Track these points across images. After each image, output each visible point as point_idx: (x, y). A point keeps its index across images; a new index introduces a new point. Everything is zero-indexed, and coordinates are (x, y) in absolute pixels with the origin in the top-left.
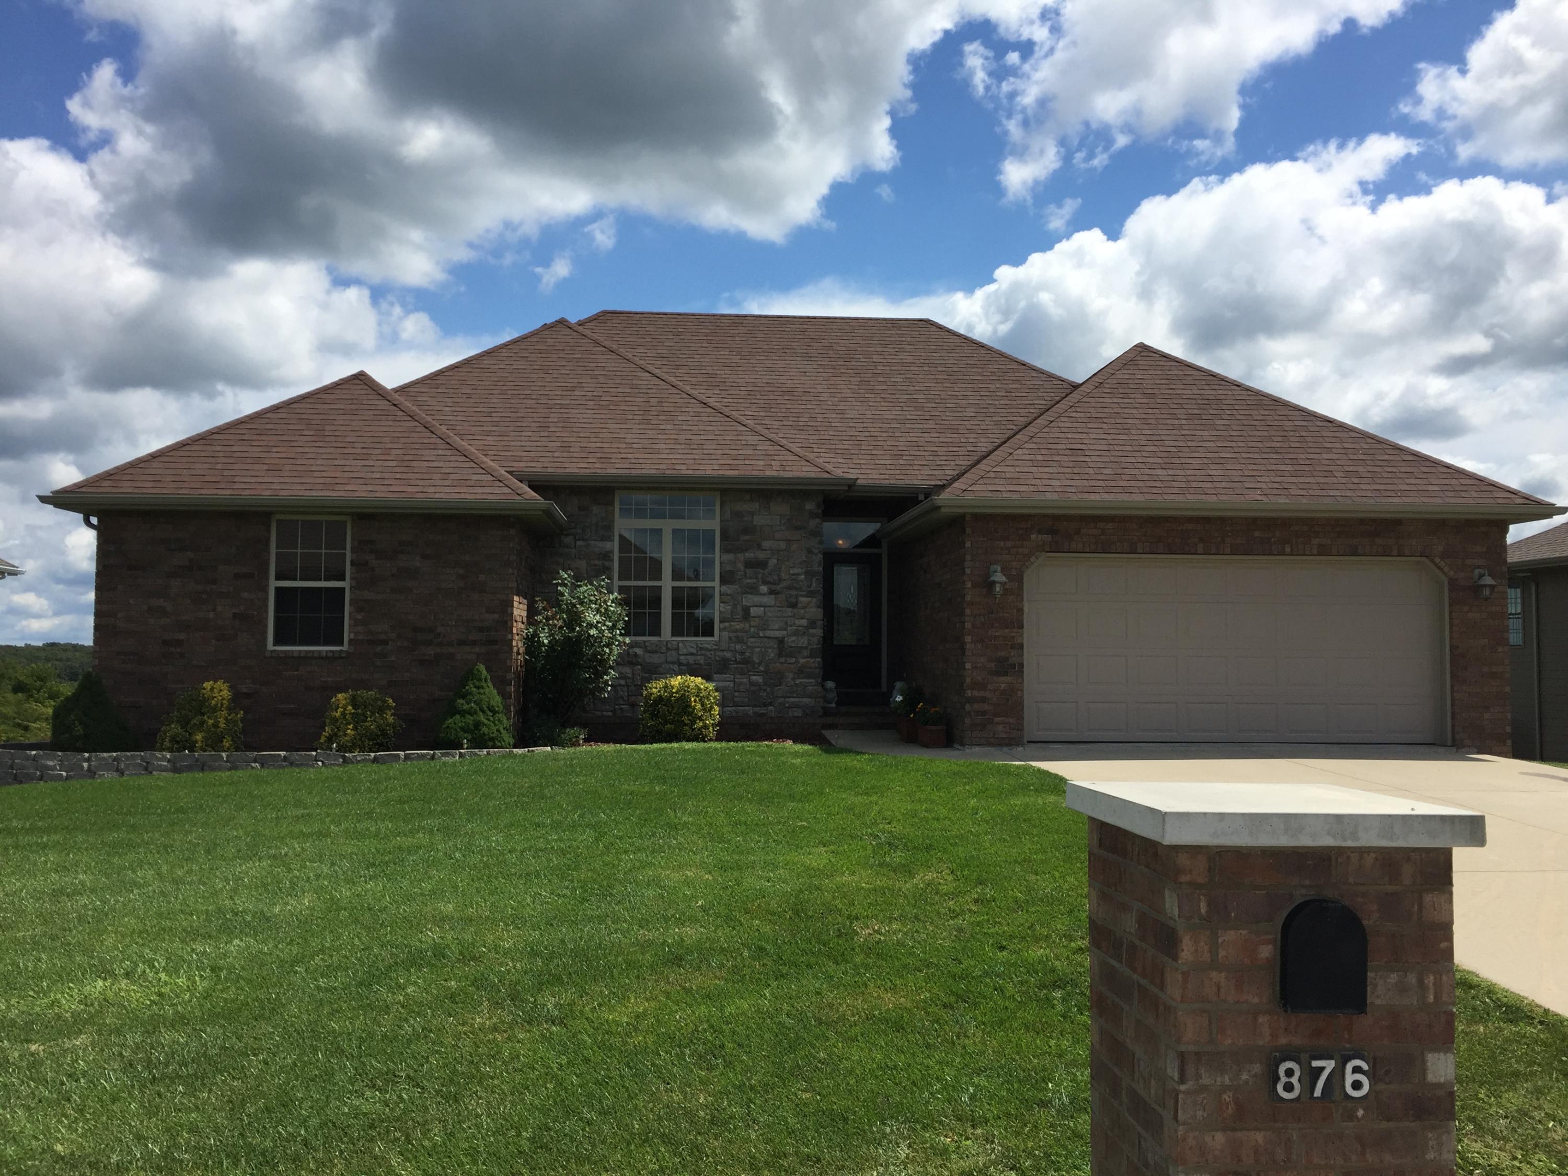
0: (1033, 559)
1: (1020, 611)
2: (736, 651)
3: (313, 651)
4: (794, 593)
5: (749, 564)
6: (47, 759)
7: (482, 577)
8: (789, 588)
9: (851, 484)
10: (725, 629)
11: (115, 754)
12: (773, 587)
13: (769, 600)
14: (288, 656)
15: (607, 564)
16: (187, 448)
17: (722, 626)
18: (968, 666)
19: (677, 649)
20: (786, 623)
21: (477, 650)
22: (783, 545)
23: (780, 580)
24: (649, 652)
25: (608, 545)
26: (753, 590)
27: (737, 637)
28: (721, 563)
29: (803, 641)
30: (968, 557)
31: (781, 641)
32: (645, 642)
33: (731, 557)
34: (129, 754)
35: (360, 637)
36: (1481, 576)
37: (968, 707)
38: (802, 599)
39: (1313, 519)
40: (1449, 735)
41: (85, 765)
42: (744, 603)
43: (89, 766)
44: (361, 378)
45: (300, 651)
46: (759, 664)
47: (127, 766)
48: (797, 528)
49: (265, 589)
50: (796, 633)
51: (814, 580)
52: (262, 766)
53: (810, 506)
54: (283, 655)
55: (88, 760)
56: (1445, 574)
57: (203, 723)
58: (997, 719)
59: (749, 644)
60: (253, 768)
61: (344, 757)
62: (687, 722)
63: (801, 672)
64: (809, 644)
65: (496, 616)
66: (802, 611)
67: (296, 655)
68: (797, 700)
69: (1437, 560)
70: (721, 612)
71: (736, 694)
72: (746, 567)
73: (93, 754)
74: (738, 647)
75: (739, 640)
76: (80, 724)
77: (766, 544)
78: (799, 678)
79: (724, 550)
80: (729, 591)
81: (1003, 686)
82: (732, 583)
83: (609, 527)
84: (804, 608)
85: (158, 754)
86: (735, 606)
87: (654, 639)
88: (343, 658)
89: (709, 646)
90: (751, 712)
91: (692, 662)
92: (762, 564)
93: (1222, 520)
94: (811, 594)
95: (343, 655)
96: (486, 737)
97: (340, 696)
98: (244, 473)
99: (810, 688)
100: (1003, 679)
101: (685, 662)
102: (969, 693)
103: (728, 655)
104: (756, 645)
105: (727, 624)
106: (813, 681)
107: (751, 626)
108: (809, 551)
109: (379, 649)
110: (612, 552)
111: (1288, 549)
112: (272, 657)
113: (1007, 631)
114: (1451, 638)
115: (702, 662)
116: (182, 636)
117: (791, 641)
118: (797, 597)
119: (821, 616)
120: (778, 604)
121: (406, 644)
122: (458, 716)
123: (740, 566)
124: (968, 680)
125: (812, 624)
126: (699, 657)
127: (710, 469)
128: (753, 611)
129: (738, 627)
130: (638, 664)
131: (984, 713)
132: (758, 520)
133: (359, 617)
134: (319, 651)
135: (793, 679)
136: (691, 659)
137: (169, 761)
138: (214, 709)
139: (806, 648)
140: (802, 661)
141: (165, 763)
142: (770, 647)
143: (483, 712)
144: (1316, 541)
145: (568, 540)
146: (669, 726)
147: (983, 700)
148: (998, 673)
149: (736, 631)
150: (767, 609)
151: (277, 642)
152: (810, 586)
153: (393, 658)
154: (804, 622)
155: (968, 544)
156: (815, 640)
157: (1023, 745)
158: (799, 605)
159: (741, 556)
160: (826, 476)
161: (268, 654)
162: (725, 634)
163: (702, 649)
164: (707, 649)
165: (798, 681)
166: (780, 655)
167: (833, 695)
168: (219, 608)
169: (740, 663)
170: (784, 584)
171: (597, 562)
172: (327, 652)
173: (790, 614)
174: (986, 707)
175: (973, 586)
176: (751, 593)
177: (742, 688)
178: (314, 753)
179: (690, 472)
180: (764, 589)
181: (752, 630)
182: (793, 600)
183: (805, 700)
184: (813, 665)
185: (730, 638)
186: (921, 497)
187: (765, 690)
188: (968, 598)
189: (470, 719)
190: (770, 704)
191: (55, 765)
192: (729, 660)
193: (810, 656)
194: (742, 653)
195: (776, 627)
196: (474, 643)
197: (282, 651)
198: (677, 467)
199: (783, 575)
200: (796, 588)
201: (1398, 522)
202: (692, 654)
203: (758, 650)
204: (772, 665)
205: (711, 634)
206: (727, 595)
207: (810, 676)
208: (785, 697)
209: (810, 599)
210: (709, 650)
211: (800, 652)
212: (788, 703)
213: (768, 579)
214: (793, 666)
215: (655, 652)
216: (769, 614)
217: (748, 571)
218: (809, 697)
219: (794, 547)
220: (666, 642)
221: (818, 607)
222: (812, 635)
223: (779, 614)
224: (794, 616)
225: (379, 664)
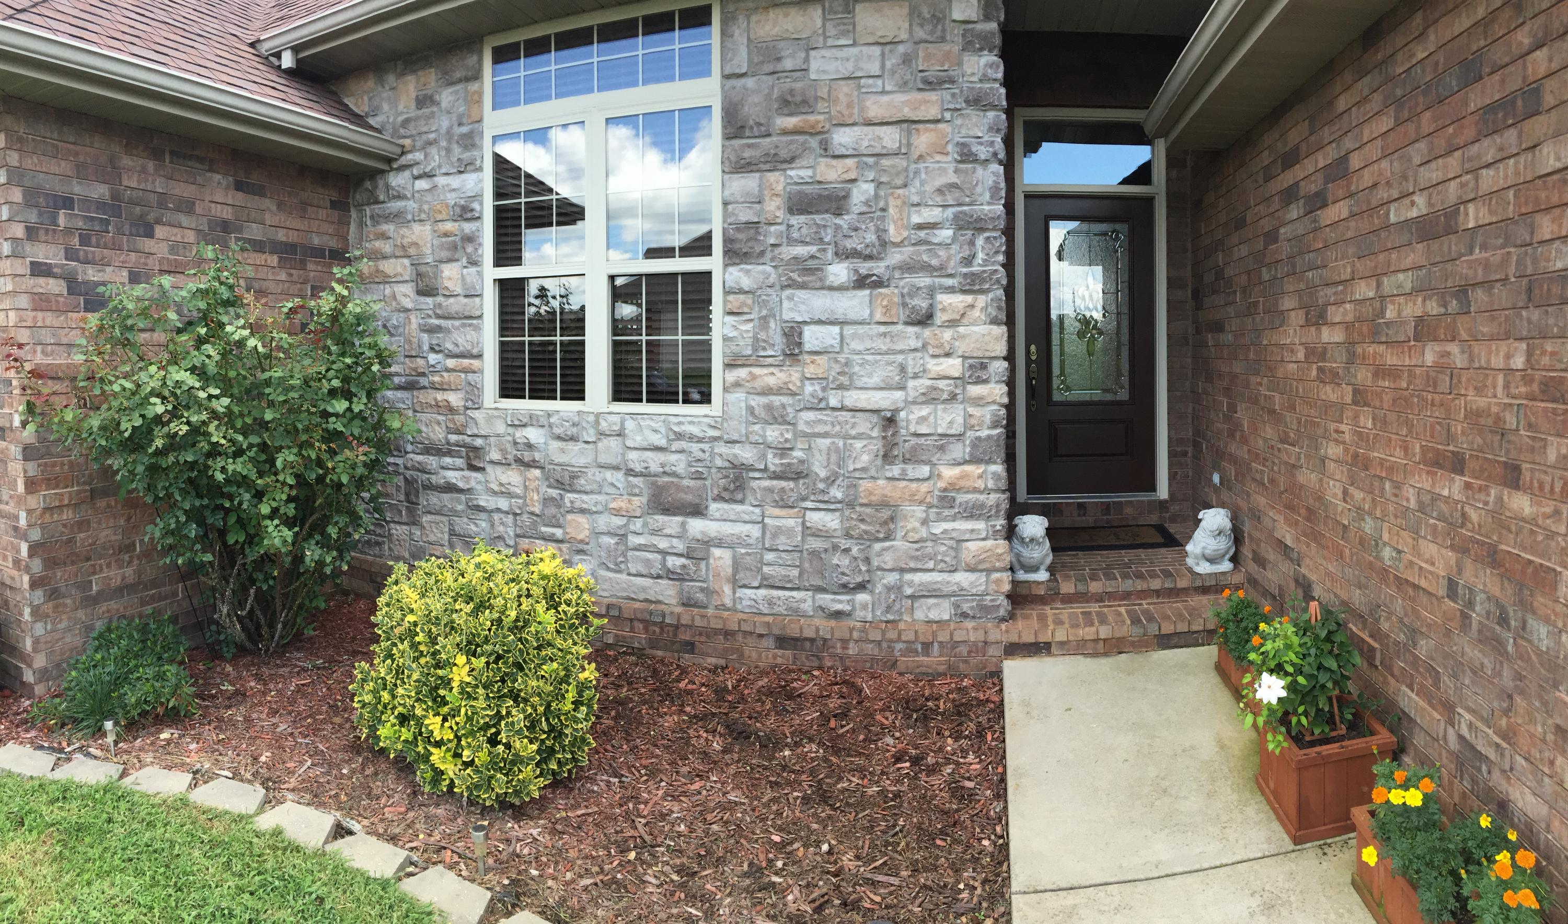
2: (766, 443)
4: (924, 281)
5: (798, 202)
8: (908, 268)
10: (738, 384)
12: (864, 267)
13: (855, 304)
15: (468, 226)
17: (732, 376)
19: (620, 434)
20: (903, 369)
22: (890, 137)
23: (883, 244)
24: (559, 438)
25: (470, 183)
26: (808, 276)
27: (769, 408)
28: (726, 203)
29: (950, 419)
31: (888, 419)
33: (748, 183)
38: (944, 299)
42: (787, 315)
46: (831, 481)
48: (930, 85)
50: (930, 398)
51: (980, 242)
59: (801, 427)
63: (946, 501)
64: (968, 427)
66: (947, 335)
68: (936, 577)
70: (726, 339)
71: (770, 557)
72: (791, 211)
74: (773, 434)
75: (777, 417)
77: (843, 138)
78: (940, 519)
80: (746, 283)
82: (759, 258)
83: (470, 139)
84: (953, 323)
86: (764, 320)
87: (572, 406)
89: (695, 430)
90: (807, 607)
91: (655, 468)
92: (834, 200)
94: (970, 284)
99: (972, 544)
101: (638, 468)
103: (746, 454)
104: (819, 429)
105: (742, 373)
106: (981, 525)
107: (804, 378)
108: (967, 156)
110: (478, 197)
115: (681, 469)
117: (919, 418)
118: (931, 292)
119: (1001, 348)
120: (878, 317)
123: (774, 207)
125: (976, 369)
126: (673, 458)
128: (812, 337)
129: (771, 381)
130: (535, 464)
135: (926, 521)
136: (654, 461)
139: (960, 437)
140: (949, 472)
142: (860, 436)
149: (767, 391)
150: (849, 330)
152: (968, 261)
154: (953, 366)
156: (987, 414)
158: (940, 318)
159: (777, 180)
162: (738, 396)
163: (679, 436)
164: (692, 438)
165: (938, 528)
166: (888, 457)
169: (776, 476)
170: (895, 257)
173: (913, 343)
176: (803, 286)
177: (783, 542)
180: (839, 272)
181: (809, 388)
182: (921, 303)
183: (959, 577)
184: (980, 484)
185: (751, 410)
187: (847, 551)
190: (861, 587)
192: (751, 468)
193: (974, 460)
194: (784, 451)
195: (875, 380)
199: (893, 233)
200: (927, 268)
202: (657, 449)
203: (825, 443)
204: (865, 485)
205: (706, 399)
206: (741, 291)
207: (973, 512)
208: (902, 571)
209: (969, 299)
210: (700, 440)
211: (942, 448)
212: (910, 584)
213: (849, 244)
214: (924, 487)
215: (573, 439)
216: (856, 345)
217: (795, 220)
218: (972, 569)
219: (923, 140)
220: (598, 415)
221: (994, 321)
222: (978, 401)
223: (882, 344)
224: (924, 348)
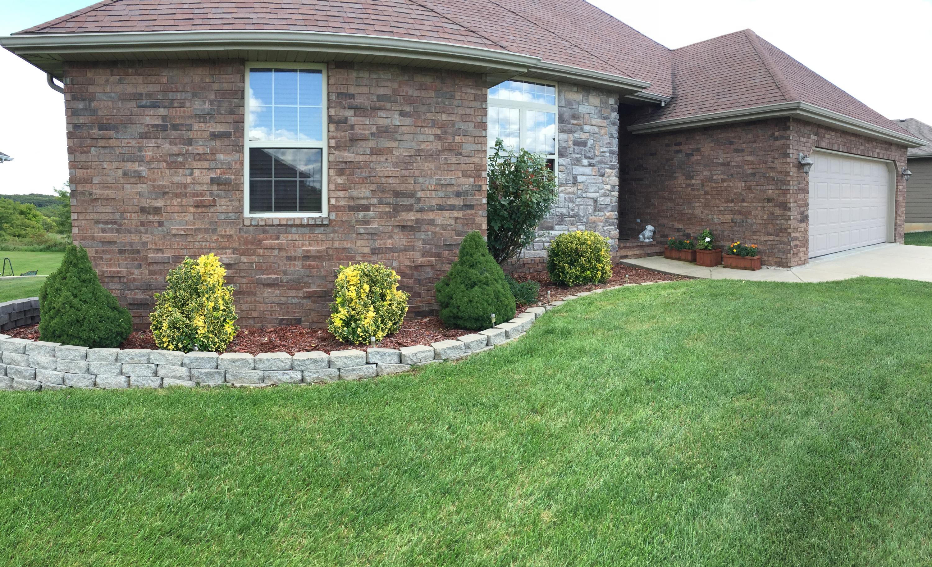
2: (568, 207)
3: (294, 218)
4: (603, 166)
5: (576, 143)
8: (600, 162)
9: (645, 88)
10: (561, 191)
12: (591, 161)
13: (588, 170)
14: (265, 227)
17: (560, 189)
20: (598, 188)
21: (455, 214)
22: (596, 129)
23: (595, 156)
26: (577, 162)
27: (569, 198)
28: (559, 141)
29: (608, 200)
31: (595, 201)
33: (564, 136)
34: (130, 351)
35: (342, 203)
36: (905, 170)
38: (608, 171)
42: (574, 172)
46: (583, 217)
48: (605, 118)
49: (240, 150)
50: (604, 195)
51: (614, 157)
54: (263, 223)
59: (577, 203)
64: (611, 202)
66: (608, 179)
67: (276, 222)
70: (559, 178)
72: (574, 145)
74: (570, 205)
75: (571, 201)
77: (586, 128)
78: (606, 226)
79: (562, 131)
80: (564, 163)
82: (567, 156)
84: (608, 177)
86: (568, 174)
88: (325, 225)
92: (584, 143)
94: (612, 167)
95: (325, 223)
99: (613, 232)
103: (564, 211)
104: (581, 203)
105: (563, 188)
106: (613, 227)
107: (577, 189)
108: (612, 136)
109: (361, 215)
117: (602, 200)
118: (604, 168)
119: (617, 183)
120: (593, 174)
121: (387, 210)
123: (571, 143)
125: (613, 187)
128: (580, 179)
129: (570, 190)
132: (582, 109)
133: (340, 180)
134: (300, 218)
135: (603, 227)
139: (610, 205)
140: (608, 214)
142: (590, 205)
149: (569, 193)
150: (587, 177)
151: (252, 210)
152: (611, 161)
153: (375, 225)
154: (608, 187)
156: (614, 199)
158: (606, 175)
159: (571, 136)
161: (247, 223)
162: (562, 195)
165: (605, 228)
166: (595, 210)
169: (572, 217)
170: (597, 159)
172: (308, 219)
173: (601, 181)
176: (577, 165)
180: (585, 162)
181: (579, 192)
182: (602, 171)
184: (613, 217)
185: (565, 198)
193: (612, 211)
194: (573, 210)
195: (593, 190)
196: (452, 208)
197: (262, 219)
199: (597, 153)
200: (604, 163)
203: (582, 207)
204: (590, 218)
206: (562, 165)
207: (612, 224)
209: (611, 171)
211: (606, 208)
213: (588, 155)
214: (602, 218)
216: (589, 181)
217: (576, 148)
218: (612, 239)
219: (603, 131)
221: (617, 176)
222: (613, 196)
223: (594, 181)
224: (603, 182)
225: (362, 231)
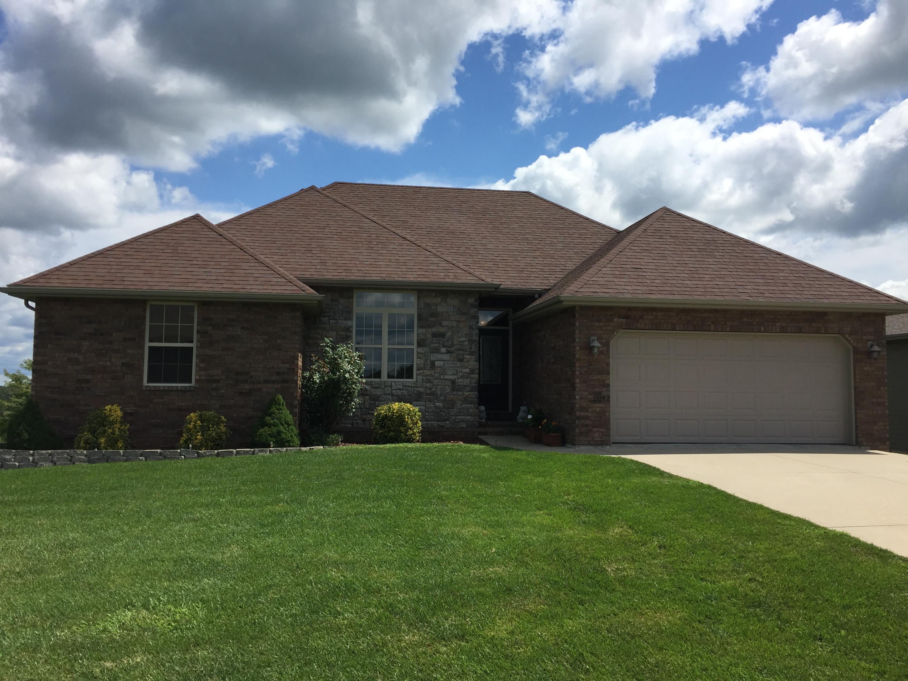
0: (615, 333)
1: (608, 364)
2: (426, 387)
3: (173, 387)
4: (461, 352)
5: (435, 335)
6: (5, 454)
7: (279, 341)
8: (459, 350)
9: (497, 287)
10: (420, 374)
11: (50, 451)
12: (449, 349)
13: (447, 357)
14: (157, 390)
15: (349, 334)
16: (92, 259)
17: (418, 372)
18: (577, 397)
19: (391, 386)
20: (457, 371)
21: (276, 386)
22: (455, 324)
23: (453, 345)
24: (374, 388)
25: (349, 323)
26: (437, 351)
27: (427, 379)
28: (418, 334)
29: (466, 382)
30: (577, 332)
31: (453, 382)
32: (371, 382)
33: (424, 330)
34: (59, 451)
35: (203, 378)
36: (872, 346)
37: (577, 422)
38: (466, 356)
39: (777, 311)
40: (854, 438)
41: (31, 458)
42: (432, 359)
43: (34, 459)
44: (197, 218)
45: (164, 387)
46: (441, 395)
47: (59, 459)
49: (142, 347)
50: (462, 377)
51: (473, 345)
52: (146, 460)
53: (471, 300)
54: (154, 389)
55: (32, 455)
56: (851, 344)
57: (105, 431)
58: (594, 430)
59: (434, 383)
60: (140, 460)
61: (198, 453)
62: (403, 431)
63: (466, 400)
64: (471, 384)
65: (288, 365)
66: (466, 364)
67: (161, 389)
68: (463, 417)
69: (847, 336)
70: (417, 364)
71: (427, 414)
72: (433, 337)
73: (36, 451)
74: (428, 385)
75: (429, 381)
76: (26, 432)
77: (445, 323)
78: (464, 404)
79: (420, 326)
80: (422, 351)
81: (598, 409)
82: (425, 346)
83: (350, 312)
84: (467, 362)
85: (79, 451)
86: (426, 360)
87: (377, 380)
88: (192, 391)
89: (410, 385)
90: (435, 425)
91: (400, 394)
92: (442, 335)
93: (725, 311)
94: (471, 354)
95: (191, 389)
96: (284, 440)
97: (192, 414)
98: (129, 275)
99: (471, 410)
100: (598, 405)
101: (395, 394)
102: (578, 413)
103: (422, 390)
104: (439, 384)
105: (421, 371)
106: (473, 406)
107: (435, 372)
109: (214, 385)
110: (352, 327)
111: (762, 329)
112: (146, 390)
113: (600, 376)
114: (855, 382)
115: (406, 394)
116: (89, 377)
117: (460, 382)
118: (463, 355)
119: (477, 367)
120: (452, 360)
121: (231, 382)
122: (267, 428)
123: (429, 336)
124: (577, 405)
125: (472, 371)
126: (404, 391)
127: (411, 277)
128: (437, 363)
129: (428, 373)
130: (367, 395)
131: (587, 426)
132: (440, 309)
133: (202, 365)
134: (177, 387)
135: (461, 405)
136: (399, 392)
137: (86, 456)
138: (112, 423)
139: (468, 386)
140: (466, 394)
141: (83, 457)
142: (447, 385)
143: (282, 425)
144: (778, 324)
145: (326, 319)
146: (392, 433)
147: (587, 418)
148: (595, 402)
149: (427, 376)
150: (445, 362)
151: (149, 381)
152: (471, 349)
153: (223, 391)
154: (467, 370)
155: (577, 324)
156: (474, 381)
157: (609, 445)
158: (465, 360)
159: (430, 330)
160: (482, 282)
161: (144, 389)
162: (420, 377)
163: (406, 386)
164: (409, 386)
166: (453, 390)
167: (484, 414)
168: (113, 360)
169: (429, 395)
170: (456, 347)
171: (342, 333)
172: (181, 387)
173: (459, 365)
174: (588, 422)
175: (580, 349)
176: (436, 353)
177: (430, 410)
178: (179, 451)
179: (401, 279)
180: (443, 350)
181: (436, 375)
182: (461, 357)
183: (468, 417)
184: (473, 396)
185: (423, 380)
186: (537, 296)
187: (444, 411)
188: (577, 356)
189: (274, 429)
190: (447, 420)
191: (11, 459)
192: (423, 393)
193: (471, 391)
194: (430, 389)
195: (451, 373)
196: (274, 382)
197: (153, 387)
198: (392, 276)
199: (455, 342)
200: (463, 350)
201: (825, 314)
202: (400, 389)
203: (440, 387)
204: (448, 396)
205: (412, 377)
206: (421, 353)
207: (471, 403)
208: (456, 416)
209: (471, 356)
210: (411, 387)
211: (465, 388)
212: (458, 419)
213: (446, 344)
214: (461, 397)
215: (378, 388)
216: (447, 366)
217: (434, 339)
218: (470, 416)
220: (385, 382)
221: (476, 361)
222: (473, 378)
223: (452, 365)
224: (461, 367)
225: (214, 394)
